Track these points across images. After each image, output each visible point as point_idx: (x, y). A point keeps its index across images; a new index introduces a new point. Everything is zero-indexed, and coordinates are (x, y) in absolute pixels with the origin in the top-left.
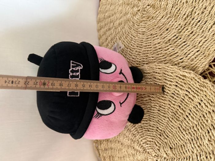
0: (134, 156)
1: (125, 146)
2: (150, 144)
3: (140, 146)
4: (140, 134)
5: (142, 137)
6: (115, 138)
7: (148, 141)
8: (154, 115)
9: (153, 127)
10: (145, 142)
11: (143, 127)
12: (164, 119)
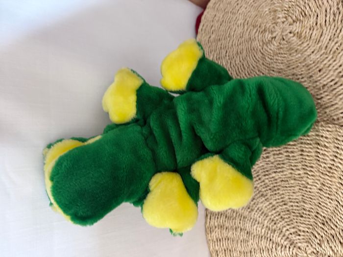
0: (270, 252)
1: (254, 236)
2: (303, 236)
3: (284, 238)
4: (286, 220)
5: (288, 225)
6: (235, 224)
7: (300, 231)
8: (312, 196)
9: (309, 211)
10: (294, 233)
11: (291, 211)
12: (330, 202)
